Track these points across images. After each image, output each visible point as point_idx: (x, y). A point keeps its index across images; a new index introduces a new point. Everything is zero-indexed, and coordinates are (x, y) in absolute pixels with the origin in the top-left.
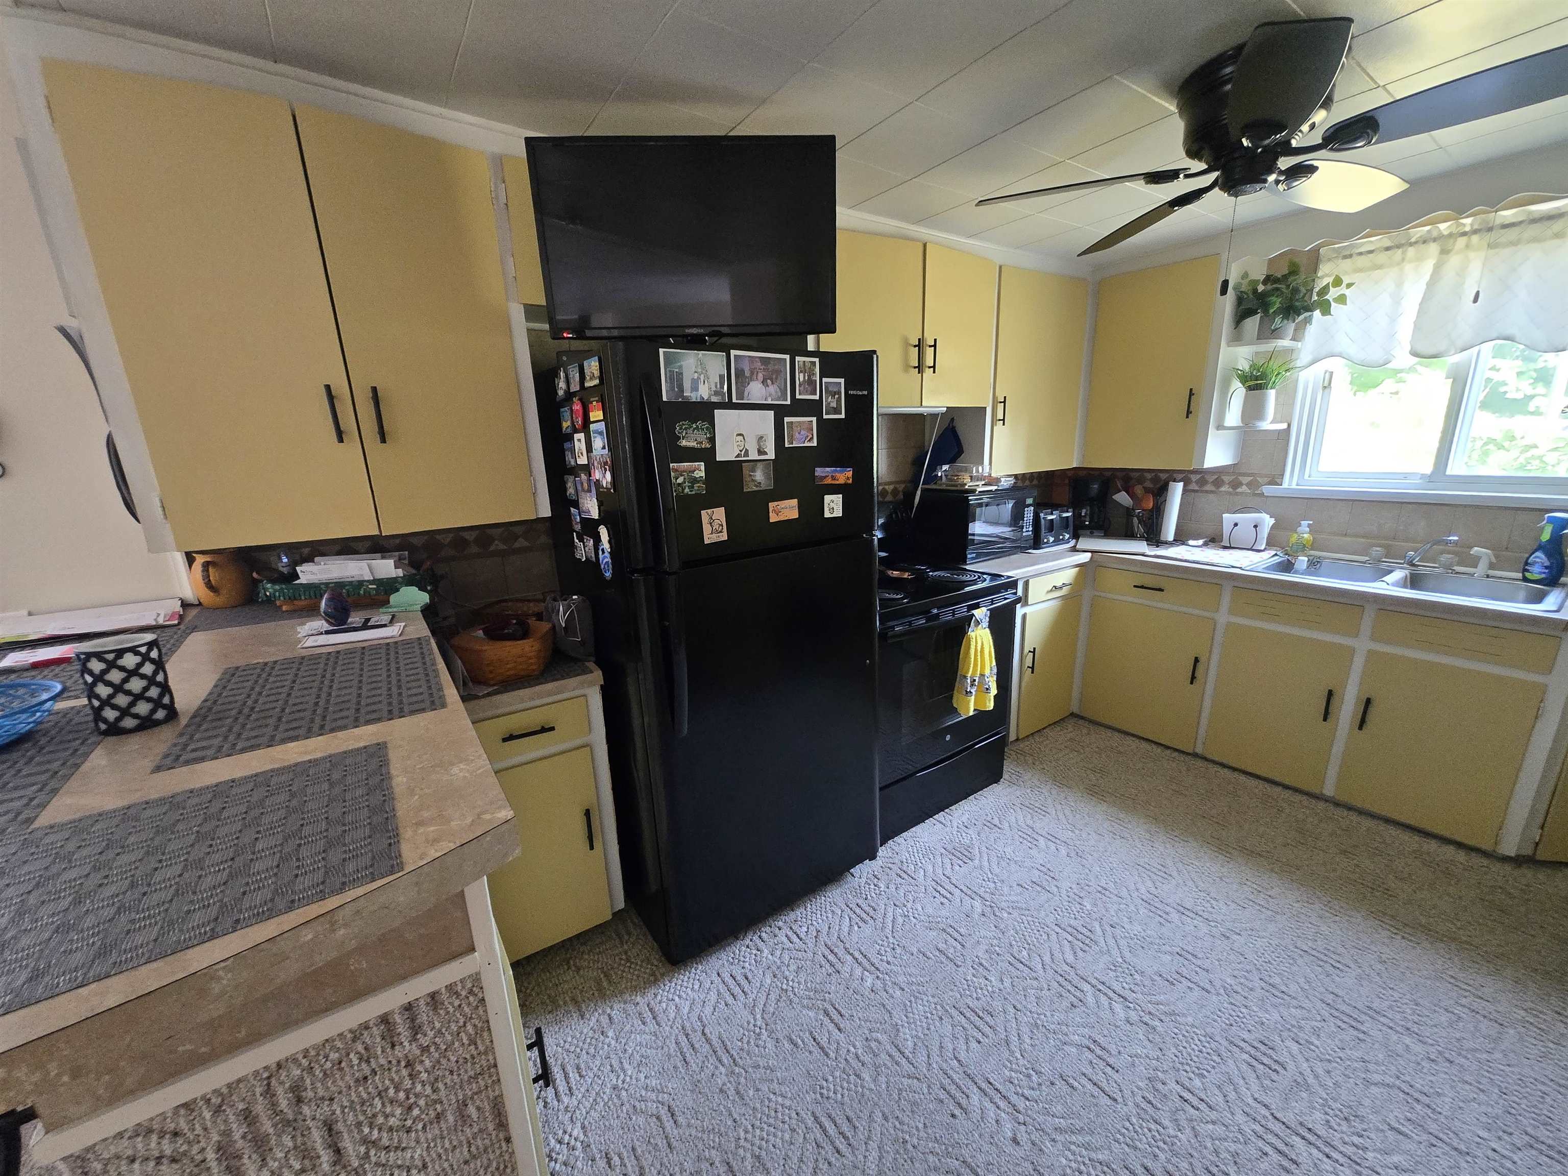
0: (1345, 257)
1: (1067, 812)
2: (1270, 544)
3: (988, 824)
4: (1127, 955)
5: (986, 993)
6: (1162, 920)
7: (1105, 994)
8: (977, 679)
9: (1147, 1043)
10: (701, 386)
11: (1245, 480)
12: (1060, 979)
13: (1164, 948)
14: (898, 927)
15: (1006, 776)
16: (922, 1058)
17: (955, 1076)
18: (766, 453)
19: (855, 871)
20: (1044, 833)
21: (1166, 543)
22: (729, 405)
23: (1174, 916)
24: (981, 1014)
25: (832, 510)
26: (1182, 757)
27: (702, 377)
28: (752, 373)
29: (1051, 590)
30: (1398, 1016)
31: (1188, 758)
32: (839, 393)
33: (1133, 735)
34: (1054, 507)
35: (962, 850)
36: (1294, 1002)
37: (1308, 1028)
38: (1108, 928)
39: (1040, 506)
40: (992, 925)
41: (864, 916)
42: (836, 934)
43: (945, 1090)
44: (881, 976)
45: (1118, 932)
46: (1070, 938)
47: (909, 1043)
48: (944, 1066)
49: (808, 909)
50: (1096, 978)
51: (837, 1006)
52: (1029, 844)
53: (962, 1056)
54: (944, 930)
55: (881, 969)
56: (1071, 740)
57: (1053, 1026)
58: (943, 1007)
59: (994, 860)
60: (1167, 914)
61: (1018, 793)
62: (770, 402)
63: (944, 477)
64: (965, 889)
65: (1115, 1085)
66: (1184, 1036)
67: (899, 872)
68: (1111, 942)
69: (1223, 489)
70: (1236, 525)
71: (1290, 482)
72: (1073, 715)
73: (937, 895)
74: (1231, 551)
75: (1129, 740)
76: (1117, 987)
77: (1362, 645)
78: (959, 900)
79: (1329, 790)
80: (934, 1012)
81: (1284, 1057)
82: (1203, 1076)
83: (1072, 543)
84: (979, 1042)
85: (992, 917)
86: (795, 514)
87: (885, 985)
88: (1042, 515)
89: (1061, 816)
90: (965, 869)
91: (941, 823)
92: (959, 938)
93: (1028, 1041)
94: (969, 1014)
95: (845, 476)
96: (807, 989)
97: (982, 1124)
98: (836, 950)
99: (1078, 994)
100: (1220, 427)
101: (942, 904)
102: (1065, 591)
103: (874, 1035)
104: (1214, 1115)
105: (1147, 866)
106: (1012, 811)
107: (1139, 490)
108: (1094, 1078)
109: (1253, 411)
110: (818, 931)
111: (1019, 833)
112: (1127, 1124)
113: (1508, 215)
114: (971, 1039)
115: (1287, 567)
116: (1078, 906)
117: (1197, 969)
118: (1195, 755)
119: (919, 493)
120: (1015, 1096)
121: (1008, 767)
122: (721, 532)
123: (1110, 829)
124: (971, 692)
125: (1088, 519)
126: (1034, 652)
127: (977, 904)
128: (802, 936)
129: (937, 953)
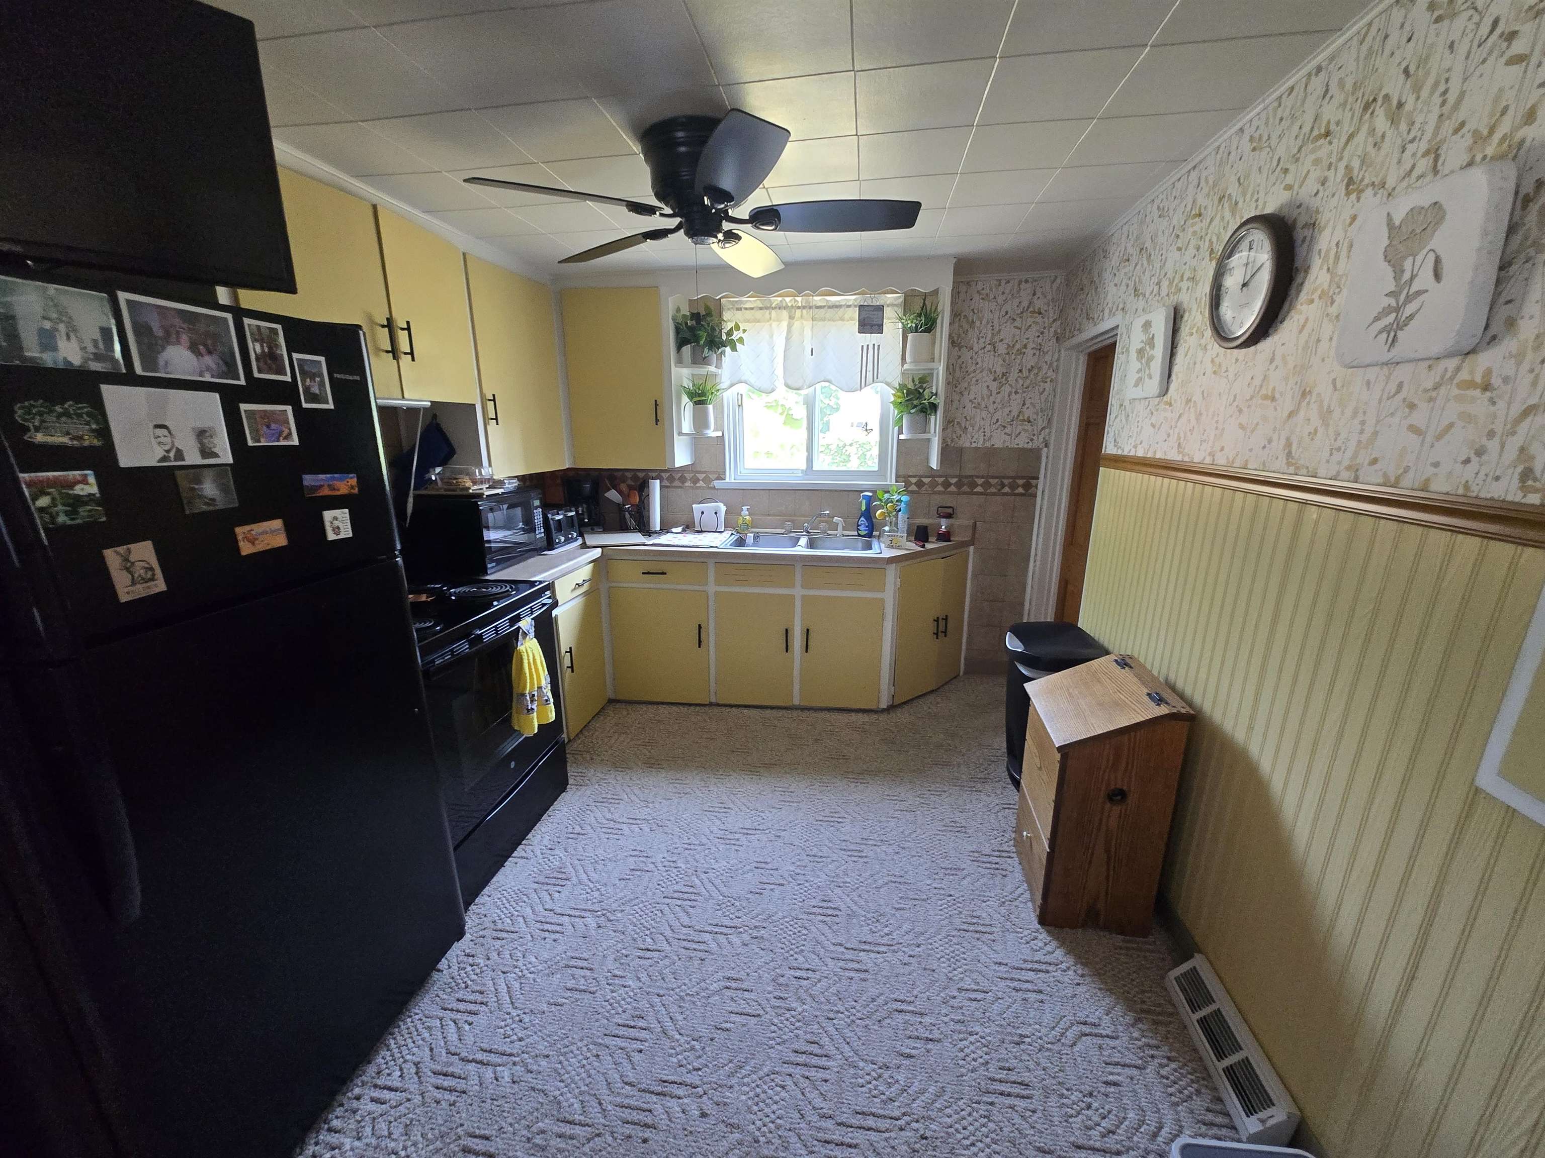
0: (738, 309)
1: (637, 792)
2: (726, 527)
3: (571, 836)
4: (724, 889)
5: (629, 1000)
6: (736, 848)
7: (721, 933)
8: (536, 693)
9: (762, 952)
10: (62, 343)
11: (701, 476)
12: (685, 944)
13: (745, 869)
14: (517, 994)
15: (571, 781)
16: (594, 1110)
17: (632, 1102)
18: (216, 455)
19: (443, 964)
20: (625, 820)
21: (656, 532)
22: (129, 379)
23: (743, 839)
24: (632, 1023)
25: (337, 530)
26: (703, 709)
27: (62, 327)
28: (168, 333)
29: (575, 588)
30: (876, 835)
31: (707, 709)
32: (321, 375)
33: (663, 703)
34: (558, 507)
35: (556, 875)
36: (829, 860)
37: (841, 873)
38: (703, 876)
39: (546, 506)
40: (611, 933)
41: (471, 1007)
42: (444, 1052)
43: (628, 1122)
44: (517, 1059)
45: (711, 875)
46: (679, 902)
47: (576, 1105)
48: (618, 1100)
49: (393, 1046)
50: (710, 924)
51: (477, 1132)
52: (616, 836)
53: (631, 1077)
54: (567, 966)
55: (515, 1051)
56: (616, 724)
57: (695, 989)
58: (595, 1044)
59: (590, 868)
60: (738, 840)
61: (588, 792)
62: (208, 378)
63: (438, 480)
64: (572, 912)
65: (755, 1004)
66: (781, 929)
67: (495, 934)
68: (709, 886)
69: (686, 484)
70: (703, 513)
71: (730, 478)
72: (611, 701)
73: (547, 934)
74: (704, 534)
75: (662, 708)
76: (727, 922)
77: (798, 592)
78: (570, 927)
79: (796, 701)
80: (589, 1055)
81: (838, 903)
82: (802, 951)
83: (580, 541)
84: (641, 1051)
85: (609, 924)
86: (281, 541)
87: (526, 1065)
88: (549, 516)
89: (633, 797)
90: (565, 892)
91: (522, 857)
92: (585, 964)
93: (680, 1018)
94: (622, 1031)
95: (347, 484)
96: (430, 1142)
97: (673, 1125)
98: (450, 1069)
99: (702, 947)
100: (680, 433)
101: (555, 941)
102: (586, 587)
103: (534, 1129)
104: (818, 975)
105: (711, 809)
106: (589, 812)
107: (623, 487)
108: (739, 1010)
109: (700, 422)
110: (416, 1064)
111: (604, 830)
112: (773, 1027)
113: (817, 300)
114: (632, 1054)
115: (741, 542)
116: (675, 870)
117: (772, 872)
118: (711, 704)
119: (411, 500)
120: (689, 1075)
121: (572, 771)
122: (152, 579)
123: (675, 790)
124: (532, 709)
125: (586, 516)
126: (570, 652)
127: (591, 921)
128: (397, 1084)
129: (569, 994)
